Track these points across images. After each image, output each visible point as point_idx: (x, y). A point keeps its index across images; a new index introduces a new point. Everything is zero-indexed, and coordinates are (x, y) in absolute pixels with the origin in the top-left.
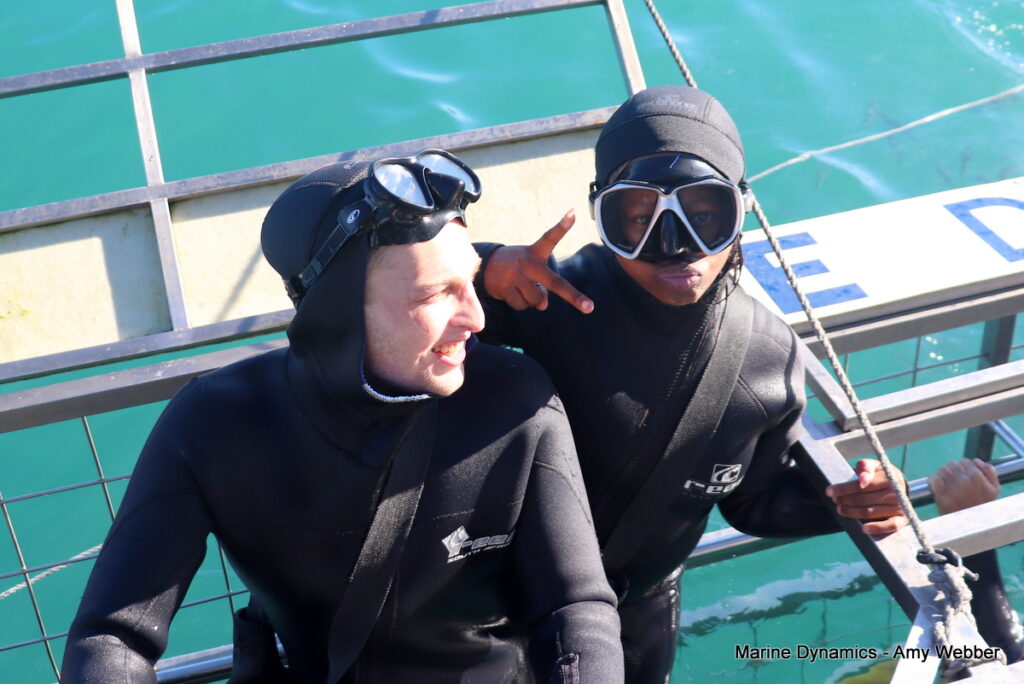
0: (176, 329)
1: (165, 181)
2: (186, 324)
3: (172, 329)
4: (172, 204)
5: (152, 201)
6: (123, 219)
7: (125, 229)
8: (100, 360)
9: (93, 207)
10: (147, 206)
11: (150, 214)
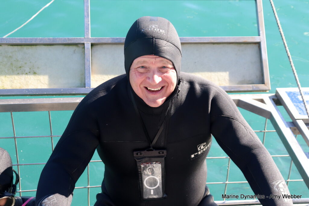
0: (86, 87)
1: (91, 37)
2: (90, 87)
3: (85, 87)
4: (92, 45)
5: (85, 43)
6: (74, 48)
7: (74, 51)
8: (58, 93)
9: (64, 41)
10: (84, 44)
11: (84, 48)
